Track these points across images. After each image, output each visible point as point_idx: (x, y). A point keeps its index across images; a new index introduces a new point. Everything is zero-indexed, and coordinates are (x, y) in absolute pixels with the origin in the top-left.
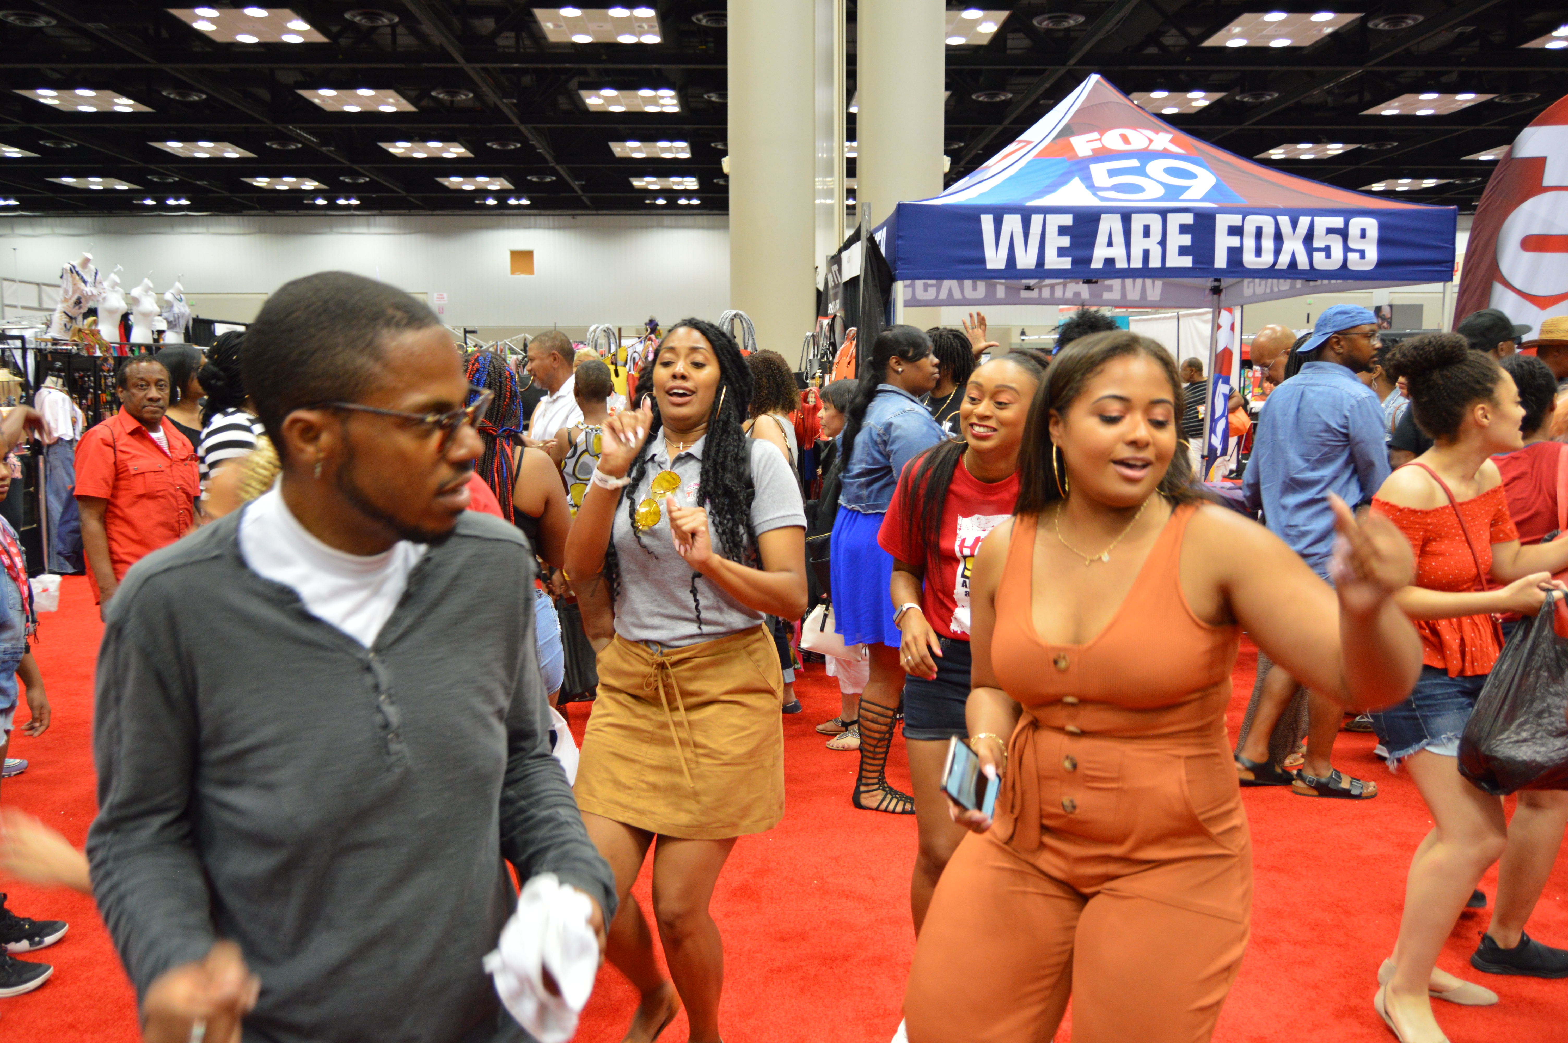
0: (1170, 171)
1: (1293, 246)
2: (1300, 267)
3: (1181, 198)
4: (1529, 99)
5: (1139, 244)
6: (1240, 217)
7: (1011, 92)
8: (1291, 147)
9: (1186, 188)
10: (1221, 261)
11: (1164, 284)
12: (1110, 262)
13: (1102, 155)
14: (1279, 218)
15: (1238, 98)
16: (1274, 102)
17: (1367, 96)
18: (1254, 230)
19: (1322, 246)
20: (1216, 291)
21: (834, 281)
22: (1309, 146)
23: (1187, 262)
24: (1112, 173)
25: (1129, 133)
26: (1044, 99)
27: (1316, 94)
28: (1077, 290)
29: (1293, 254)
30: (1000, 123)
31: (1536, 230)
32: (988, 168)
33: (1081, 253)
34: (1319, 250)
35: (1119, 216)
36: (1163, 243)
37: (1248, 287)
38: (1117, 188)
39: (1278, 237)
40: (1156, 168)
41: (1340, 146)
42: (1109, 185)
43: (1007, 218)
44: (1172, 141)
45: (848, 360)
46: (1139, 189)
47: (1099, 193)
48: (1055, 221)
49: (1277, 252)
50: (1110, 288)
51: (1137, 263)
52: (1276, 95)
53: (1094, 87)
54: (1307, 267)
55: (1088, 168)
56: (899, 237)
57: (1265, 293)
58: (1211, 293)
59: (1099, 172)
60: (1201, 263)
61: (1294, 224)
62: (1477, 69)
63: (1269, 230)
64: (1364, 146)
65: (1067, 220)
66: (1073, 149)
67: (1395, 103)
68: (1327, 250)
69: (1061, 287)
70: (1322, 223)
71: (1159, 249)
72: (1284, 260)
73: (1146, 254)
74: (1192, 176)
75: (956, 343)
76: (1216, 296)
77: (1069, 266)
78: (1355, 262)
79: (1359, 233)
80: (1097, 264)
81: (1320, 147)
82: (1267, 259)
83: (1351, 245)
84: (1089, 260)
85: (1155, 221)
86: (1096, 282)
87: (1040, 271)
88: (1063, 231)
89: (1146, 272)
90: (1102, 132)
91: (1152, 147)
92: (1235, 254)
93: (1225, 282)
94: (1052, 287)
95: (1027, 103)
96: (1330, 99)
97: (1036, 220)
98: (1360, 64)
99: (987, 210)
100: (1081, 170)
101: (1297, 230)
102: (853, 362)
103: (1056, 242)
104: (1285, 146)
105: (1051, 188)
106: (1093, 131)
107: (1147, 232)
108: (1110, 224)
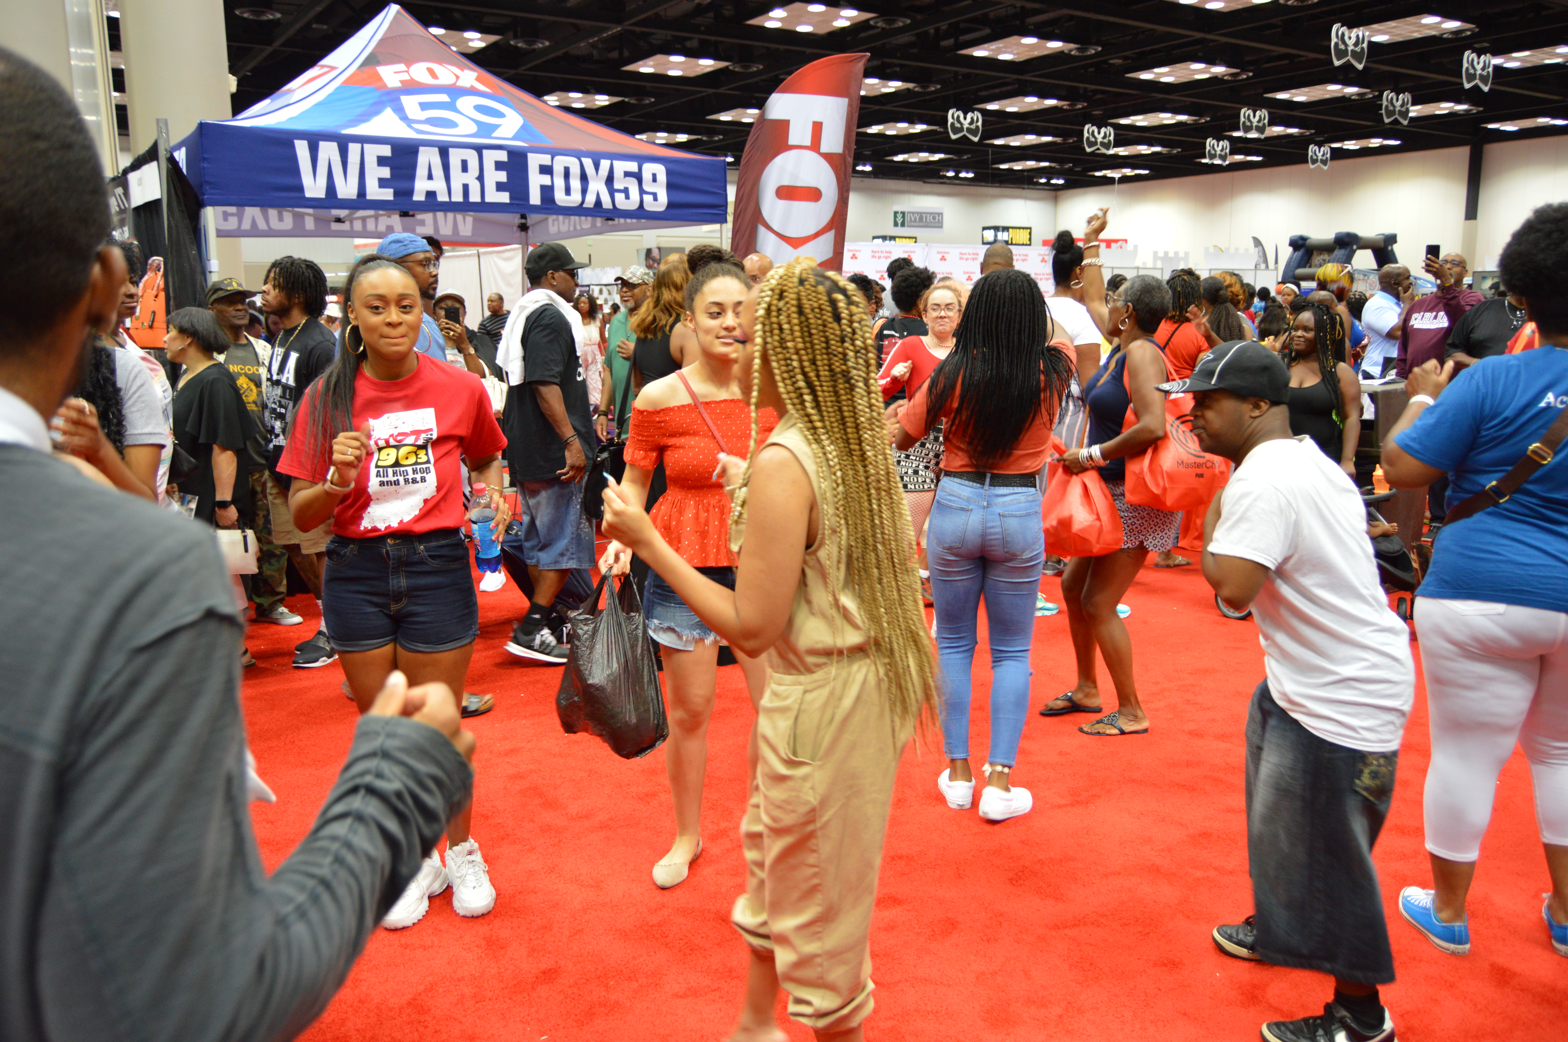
0: (479, 108)
1: (597, 186)
2: (605, 206)
3: (494, 135)
4: (755, 69)
5: (458, 179)
6: (549, 157)
7: (278, 11)
8: (563, 95)
9: (497, 126)
10: (535, 198)
11: (475, 220)
12: (431, 195)
13: (412, 87)
14: (584, 160)
15: (512, 43)
16: (545, 50)
17: (626, 53)
18: (562, 170)
19: (622, 188)
20: (524, 228)
21: (119, 206)
22: (579, 95)
23: (504, 197)
24: (424, 106)
25: (436, 67)
26: (317, 23)
27: (582, 47)
28: (389, 224)
29: (598, 195)
30: (270, 44)
31: (786, 182)
32: (290, 91)
33: (403, 185)
34: (619, 191)
35: (436, 150)
36: (481, 178)
37: (553, 225)
38: (430, 121)
39: (584, 178)
40: (466, 103)
41: (606, 97)
42: (423, 119)
43: (322, 144)
44: (477, 79)
45: (154, 292)
46: (452, 124)
47: (413, 125)
48: (373, 152)
49: (584, 191)
50: (422, 223)
51: (458, 197)
52: (547, 43)
53: (395, 18)
54: (611, 207)
55: (399, 99)
56: (205, 159)
57: (569, 231)
58: (519, 230)
59: (410, 103)
60: (516, 199)
61: (597, 166)
62: (713, 38)
63: (575, 171)
64: (626, 100)
65: (386, 151)
66: (381, 79)
67: (651, 61)
68: (626, 191)
69: (373, 220)
70: (621, 167)
71: (477, 184)
72: (590, 200)
73: (466, 188)
74: (500, 115)
75: (309, 273)
76: (523, 233)
77: (391, 198)
78: (650, 204)
79: (651, 177)
80: (419, 196)
81: (589, 97)
82: (575, 198)
83: (646, 188)
84: (411, 192)
85: (472, 157)
86: (413, 216)
87: (361, 201)
88: (382, 161)
89: (465, 206)
90: (409, 64)
91: (459, 83)
92: (547, 192)
93: (532, 218)
94: (364, 219)
95: (298, 26)
96: (595, 52)
97: (354, 149)
98: (619, 22)
99: (301, 135)
100: (392, 101)
101: (600, 172)
102: (162, 295)
103: (376, 173)
104: (558, 93)
105: (365, 117)
106: (400, 62)
107: (465, 167)
108: (427, 157)
